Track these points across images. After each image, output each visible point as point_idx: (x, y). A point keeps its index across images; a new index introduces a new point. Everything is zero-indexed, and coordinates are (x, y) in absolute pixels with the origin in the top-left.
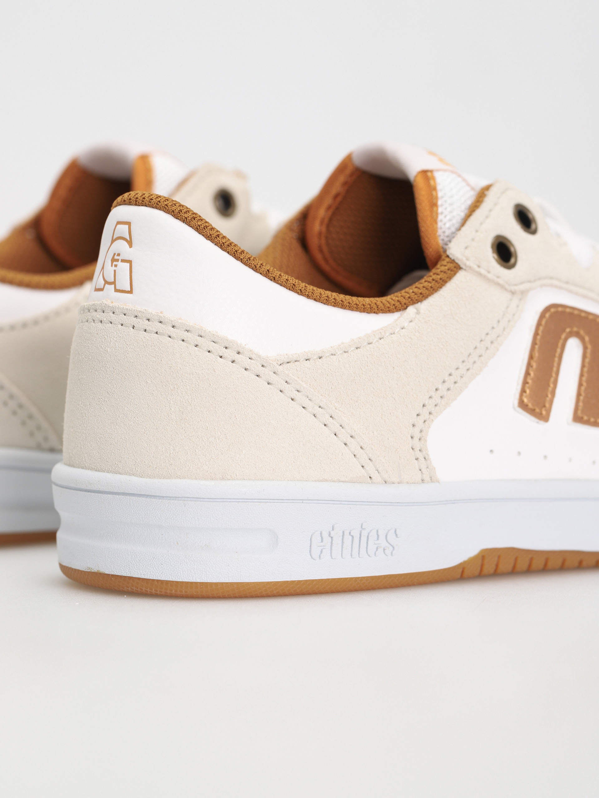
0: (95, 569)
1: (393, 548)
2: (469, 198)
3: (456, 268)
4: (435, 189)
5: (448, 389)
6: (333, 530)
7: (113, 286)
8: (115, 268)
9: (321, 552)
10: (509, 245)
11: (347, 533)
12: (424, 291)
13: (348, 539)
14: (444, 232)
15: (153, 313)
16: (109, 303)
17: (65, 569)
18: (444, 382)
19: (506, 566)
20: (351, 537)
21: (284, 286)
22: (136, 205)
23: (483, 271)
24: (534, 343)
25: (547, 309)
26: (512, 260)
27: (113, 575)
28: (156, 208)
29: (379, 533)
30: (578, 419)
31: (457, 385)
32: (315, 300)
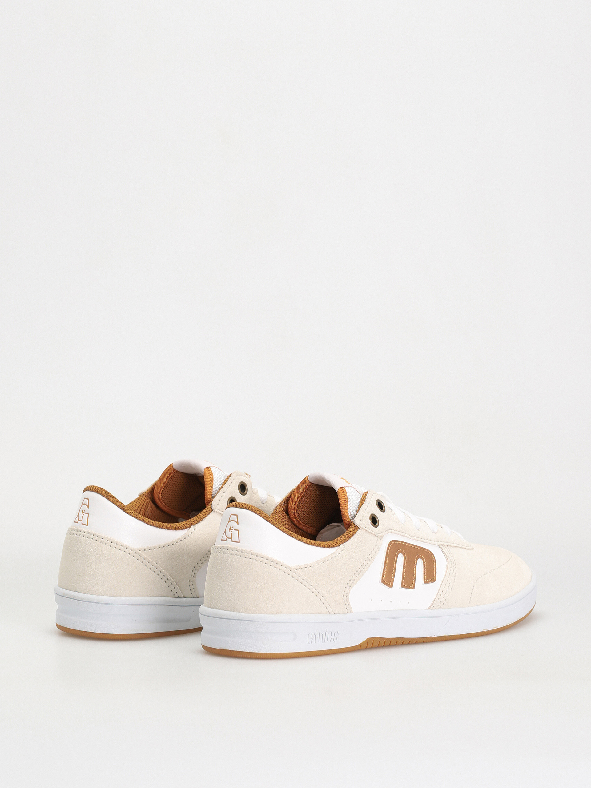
0: (224, 648)
1: (337, 638)
2: (359, 498)
3: (357, 528)
4: (346, 495)
5: (356, 577)
6: (316, 632)
7: (231, 539)
8: (232, 533)
9: (312, 641)
10: (376, 518)
11: (321, 633)
12: (346, 538)
13: (321, 635)
14: (350, 513)
15: (249, 551)
16: (230, 546)
17: (204, 647)
18: (355, 574)
19: (376, 644)
20: (322, 635)
21: (296, 539)
22: (239, 508)
23: (367, 530)
24: (386, 557)
25: (390, 543)
26: (377, 524)
27: (232, 651)
28: (248, 510)
29: (332, 633)
30: (403, 586)
31: (359, 575)
32: (307, 544)
